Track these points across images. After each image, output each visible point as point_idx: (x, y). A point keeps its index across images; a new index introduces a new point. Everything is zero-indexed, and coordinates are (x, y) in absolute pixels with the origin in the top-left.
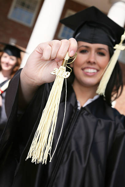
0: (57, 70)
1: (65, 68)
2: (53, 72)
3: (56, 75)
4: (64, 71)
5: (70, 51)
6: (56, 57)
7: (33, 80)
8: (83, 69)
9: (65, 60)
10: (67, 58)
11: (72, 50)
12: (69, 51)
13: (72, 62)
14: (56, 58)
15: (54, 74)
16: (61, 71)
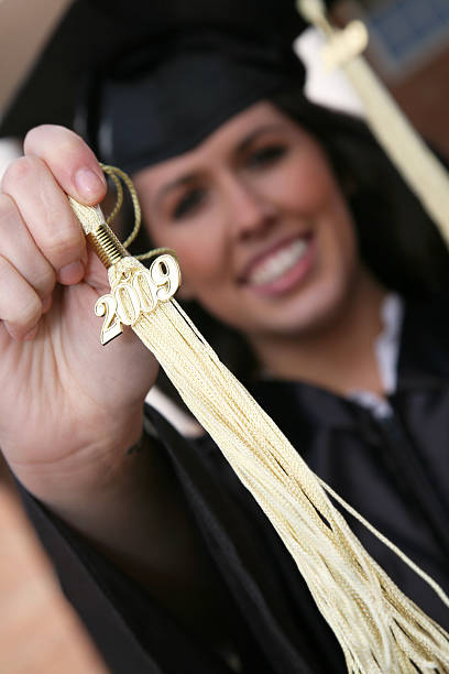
0: (109, 303)
1: (130, 262)
2: (105, 328)
3: (127, 323)
4: (137, 273)
5: (75, 183)
6: (54, 270)
7: (86, 452)
8: (243, 280)
9: (95, 233)
10: (92, 220)
11: (77, 168)
12: (71, 189)
13: (136, 229)
14: (56, 272)
15: (117, 330)
16: (128, 287)
